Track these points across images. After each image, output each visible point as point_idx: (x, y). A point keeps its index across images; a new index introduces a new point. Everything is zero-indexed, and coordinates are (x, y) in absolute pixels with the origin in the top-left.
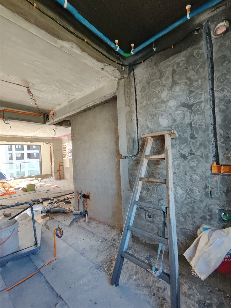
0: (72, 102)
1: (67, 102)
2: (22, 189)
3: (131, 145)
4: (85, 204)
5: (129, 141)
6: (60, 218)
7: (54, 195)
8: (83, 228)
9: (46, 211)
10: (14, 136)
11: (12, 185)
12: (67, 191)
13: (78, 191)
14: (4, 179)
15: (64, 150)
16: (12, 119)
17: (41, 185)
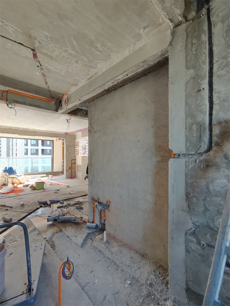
0: (93, 78)
1: (85, 79)
2: (31, 187)
3: (195, 135)
4: (103, 215)
5: (191, 129)
6: (70, 231)
7: (64, 196)
8: (100, 251)
9: (53, 219)
10: (26, 129)
11: (22, 181)
12: (78, 192)
13: (94, 197)
14: (13, 174)
15: (77, 146)
16: (17, 103)
17: (51, 183)
